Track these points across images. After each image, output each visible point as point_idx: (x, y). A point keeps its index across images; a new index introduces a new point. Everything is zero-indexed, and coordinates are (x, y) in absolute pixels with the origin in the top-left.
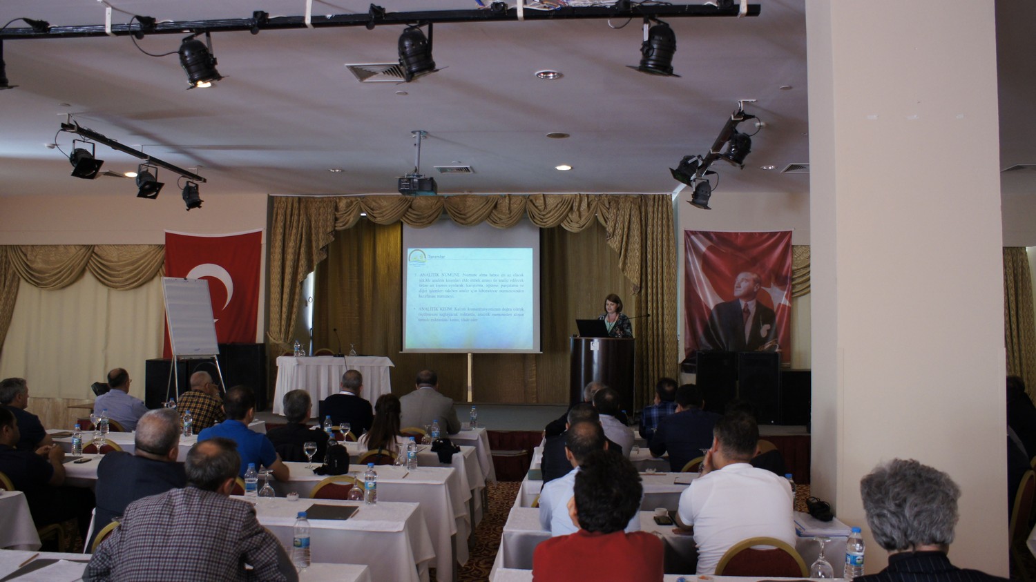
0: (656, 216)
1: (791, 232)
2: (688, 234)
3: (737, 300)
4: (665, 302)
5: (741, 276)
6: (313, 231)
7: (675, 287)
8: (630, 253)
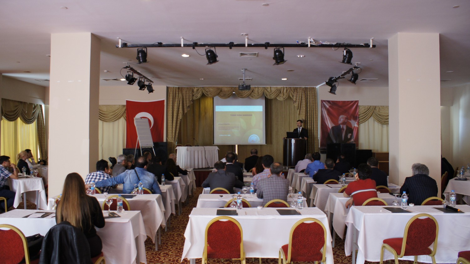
0: (311, 95)
4: (314, 126)
6: (185, 100)
7: (318, 120)
8: (301, 108)
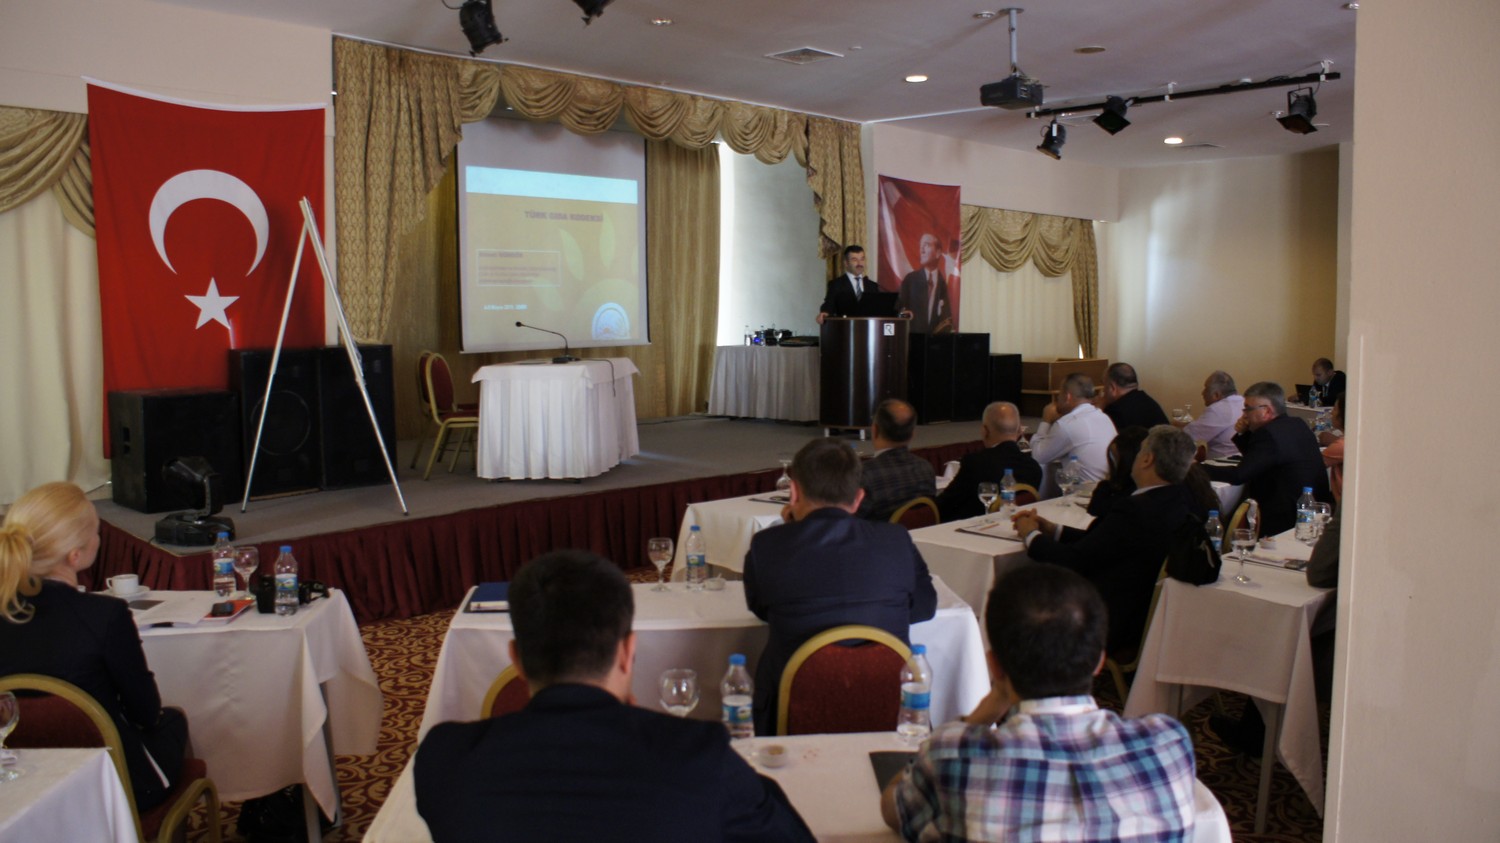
1: (958, 188)
2: (883, 179)
3: (923, 267)
5: (926, 241)
